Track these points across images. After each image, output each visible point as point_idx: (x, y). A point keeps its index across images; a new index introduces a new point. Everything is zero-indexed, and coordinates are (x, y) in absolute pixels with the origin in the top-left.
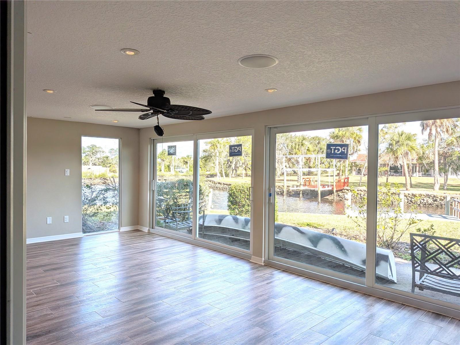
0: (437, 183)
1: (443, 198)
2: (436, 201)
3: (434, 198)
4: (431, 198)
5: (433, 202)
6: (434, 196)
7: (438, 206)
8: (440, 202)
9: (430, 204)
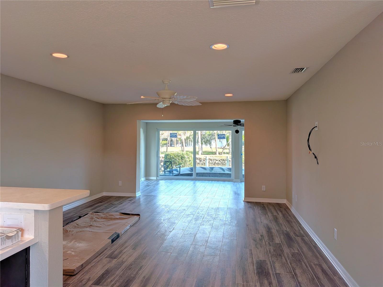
0: (200, 150)
1: (204, 159)
2: (201, 161)
3: (200, 160)
4: (198, 159)
5: (199, 162)
6: (200, 158)
7: (203, 164)
8: (203, 161)
9: (198, 163)
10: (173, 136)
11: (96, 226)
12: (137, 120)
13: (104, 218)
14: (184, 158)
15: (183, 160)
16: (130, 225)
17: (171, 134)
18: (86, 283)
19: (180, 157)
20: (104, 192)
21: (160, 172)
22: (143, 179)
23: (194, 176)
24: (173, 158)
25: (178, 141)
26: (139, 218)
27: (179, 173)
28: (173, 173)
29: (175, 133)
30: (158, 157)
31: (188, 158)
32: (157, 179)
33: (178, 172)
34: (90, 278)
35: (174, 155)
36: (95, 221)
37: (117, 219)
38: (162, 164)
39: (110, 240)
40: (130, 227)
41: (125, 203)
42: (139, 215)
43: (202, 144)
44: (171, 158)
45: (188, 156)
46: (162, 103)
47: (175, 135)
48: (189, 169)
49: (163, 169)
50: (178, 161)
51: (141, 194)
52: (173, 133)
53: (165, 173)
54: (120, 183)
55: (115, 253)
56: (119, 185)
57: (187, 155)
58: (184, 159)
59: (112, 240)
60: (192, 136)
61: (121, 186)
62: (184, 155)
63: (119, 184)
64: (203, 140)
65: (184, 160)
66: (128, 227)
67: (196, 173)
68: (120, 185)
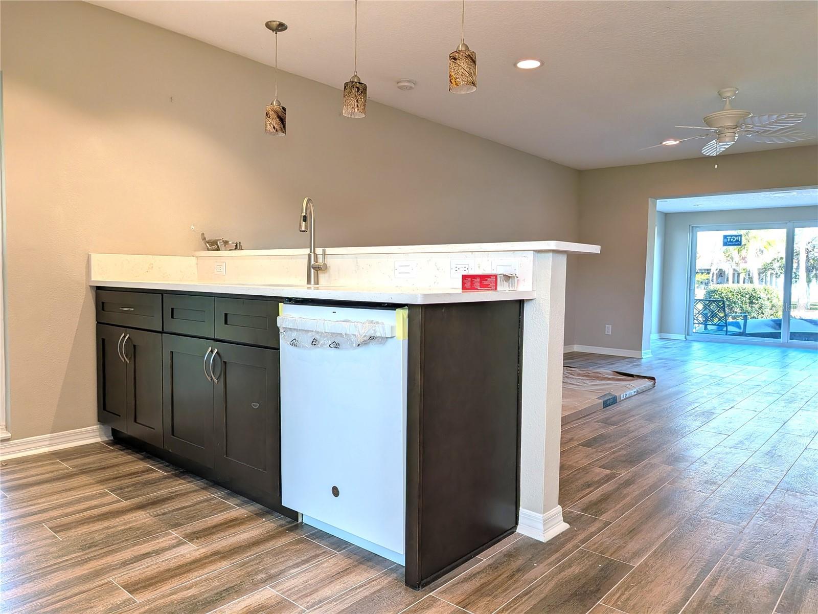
10: (732, 242)
11: (570, 383)
12: (650, 199)
13: (583, 376)
14: (757, 300)
15: (754, 303)
16: (636, 390)
17: (725, 237)
18: (567, 442)
19: (747, 296)
20: (574, 344)
21: (695, 325)
22: (654, 336)
23: (784, 338)
24: (727, 299)
25: (739, 275)
26: (654, 384)
27: (741, 331)
28: (727, 329)
29: (736, 236)
30: (690, 290)
31: (768, 299)
32: (686, 340)
33: (740, 328)
34: (573, 438)
35: (731, 292)
36: (567, 377)
37: (609, 379)
38: (700, 306)
39: (601, 401)
40: (636, 393)
41: (619, 364)
42: (653, 379)
43: (809, 281)
44: (722, 298)
45: (769, 296)
46: (714, 141)
47: (737, 241)
48: (772, 323)
49: (701, 319)
50: (741, 307)
51: (652, 354)
52: (732, 236)
53: (706, 328)
54: (609, 329)
55: (613, 419)
56: (606, 333)
57: (766, 292)
58: (756, 302)
59: (604, 401)
60: (778, 261)
61: (609, 335)
62: (758, 293)
63: (606, 330)
64: (812, 271)
65: (758, 303)
66: (632, 392)
67: (791, 333)
68: (608, 332)
